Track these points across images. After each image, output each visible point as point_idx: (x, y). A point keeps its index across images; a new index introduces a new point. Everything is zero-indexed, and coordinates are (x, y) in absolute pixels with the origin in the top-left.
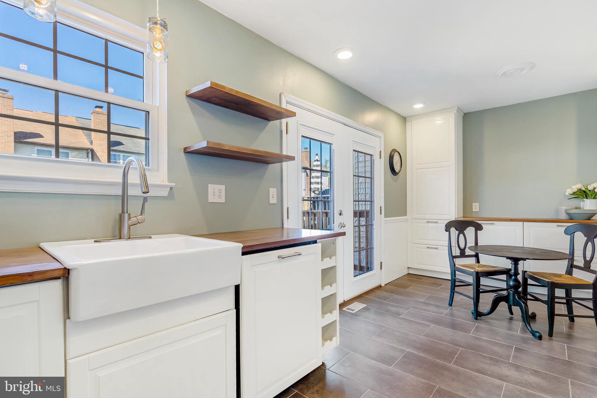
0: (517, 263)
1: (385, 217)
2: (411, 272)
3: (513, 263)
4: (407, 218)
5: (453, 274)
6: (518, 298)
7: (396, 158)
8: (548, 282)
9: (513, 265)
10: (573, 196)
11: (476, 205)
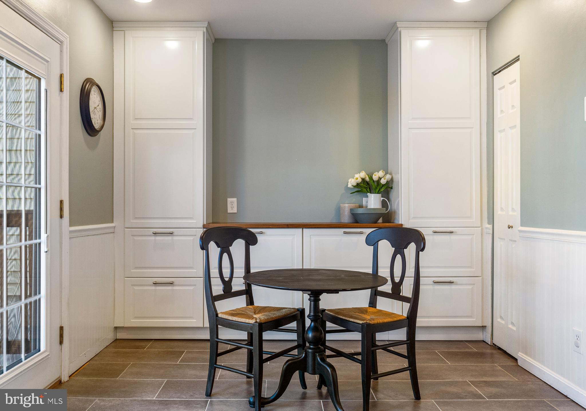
0: (318, 298)
1: (71, 224)
2: (121, 335)
3: (312, 298)
4: (114, 227)
5: (214, 331)
6: (321, 359)
7: (95, 99)
8: (362, 324)
9: (312, 303)
10: (356, 190)
11: (232, 203)
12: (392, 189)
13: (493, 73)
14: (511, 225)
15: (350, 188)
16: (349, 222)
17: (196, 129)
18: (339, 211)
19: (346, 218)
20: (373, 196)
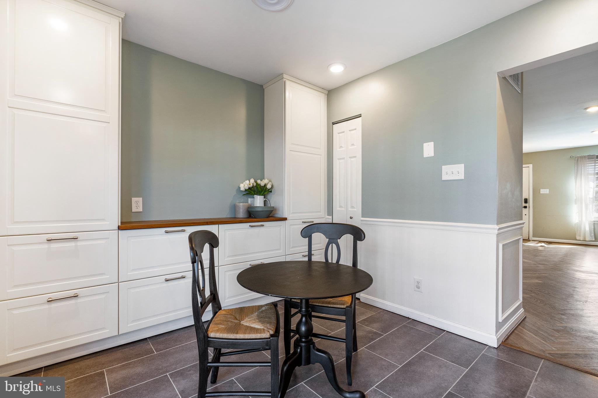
10: (247, 192)
11: (137, 203)
12: (271, 192)
13: (332, 123)
14: (352, 216)
15: (242, 191)
16: (244, 217)
17: (109, 123)
18: (234, 208)
19: (241, 214)
20: (258, 197)
